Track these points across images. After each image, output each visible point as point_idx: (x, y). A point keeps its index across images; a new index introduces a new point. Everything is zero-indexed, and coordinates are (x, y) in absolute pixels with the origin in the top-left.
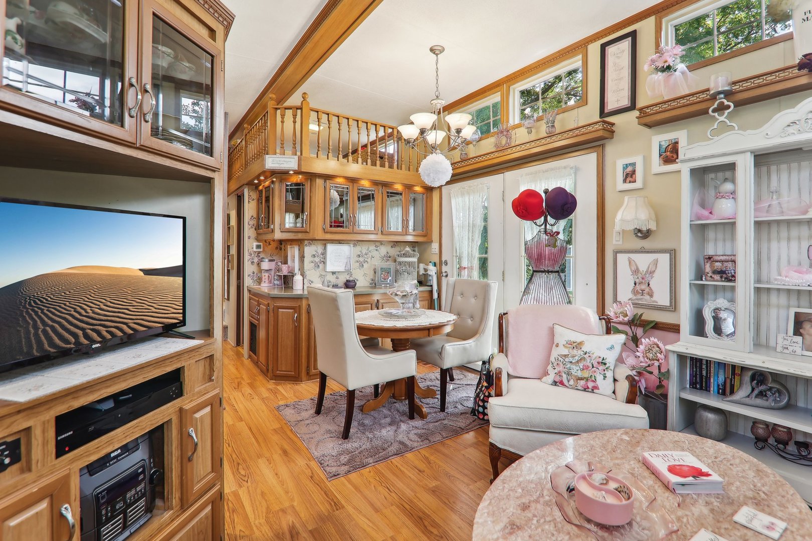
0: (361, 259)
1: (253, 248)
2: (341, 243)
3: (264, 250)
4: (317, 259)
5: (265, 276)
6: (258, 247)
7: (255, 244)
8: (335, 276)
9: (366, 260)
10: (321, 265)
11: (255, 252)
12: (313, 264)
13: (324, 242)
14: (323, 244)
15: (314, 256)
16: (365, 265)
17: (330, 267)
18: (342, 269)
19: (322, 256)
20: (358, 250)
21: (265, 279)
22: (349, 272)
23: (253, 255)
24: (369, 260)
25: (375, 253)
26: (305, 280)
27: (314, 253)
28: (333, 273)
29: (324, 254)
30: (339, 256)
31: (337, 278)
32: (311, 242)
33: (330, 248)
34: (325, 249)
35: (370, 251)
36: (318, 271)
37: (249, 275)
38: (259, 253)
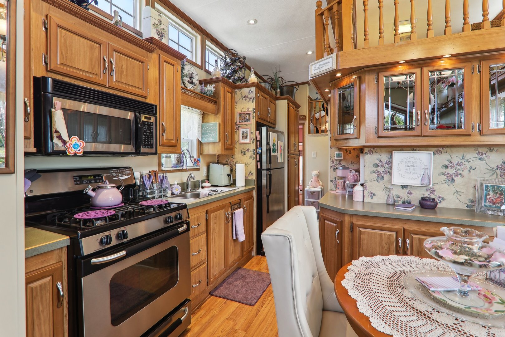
0: (450, 171)
1: (334, 157)
2: (415, 150)
3: (344, 159)
4: (381, 170)
5: (339, 183)
6: (339, 156)
7: (337, 152)
8: (406, 191)
9: (459, 172)
10: (386, 177)
11: (337, 160)
12: (375, 175)
13: (390, 149)
14: (389, 152)
15: (377, 165)
16: (458, 180)
17: (397, 179)
18: (417, 182)
19: (387, 166)
20: (444, 158)
21: (339, 185)
22: (427, 186)
23: (335, 163)
24: (465, 173)
25: (477, 163)
26: (366, 192)
27: (377, 162)
28: (404, 187)
29: (390, 163)
30: (413, 166)
31: (409, 193)
32: (372, 149)
33: (397, 155)
34: (391, 157)
35: (467, 161)
36: (381, 182)
37: (331, 181)
38: (340, 161)
